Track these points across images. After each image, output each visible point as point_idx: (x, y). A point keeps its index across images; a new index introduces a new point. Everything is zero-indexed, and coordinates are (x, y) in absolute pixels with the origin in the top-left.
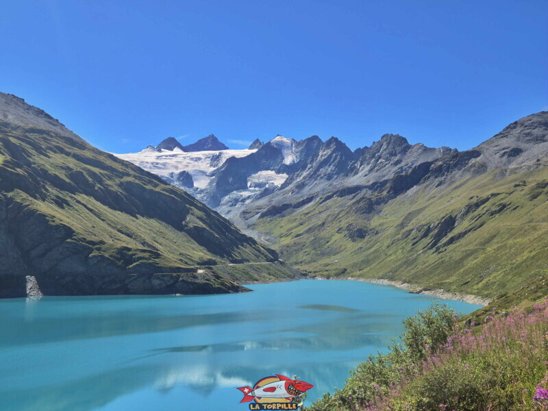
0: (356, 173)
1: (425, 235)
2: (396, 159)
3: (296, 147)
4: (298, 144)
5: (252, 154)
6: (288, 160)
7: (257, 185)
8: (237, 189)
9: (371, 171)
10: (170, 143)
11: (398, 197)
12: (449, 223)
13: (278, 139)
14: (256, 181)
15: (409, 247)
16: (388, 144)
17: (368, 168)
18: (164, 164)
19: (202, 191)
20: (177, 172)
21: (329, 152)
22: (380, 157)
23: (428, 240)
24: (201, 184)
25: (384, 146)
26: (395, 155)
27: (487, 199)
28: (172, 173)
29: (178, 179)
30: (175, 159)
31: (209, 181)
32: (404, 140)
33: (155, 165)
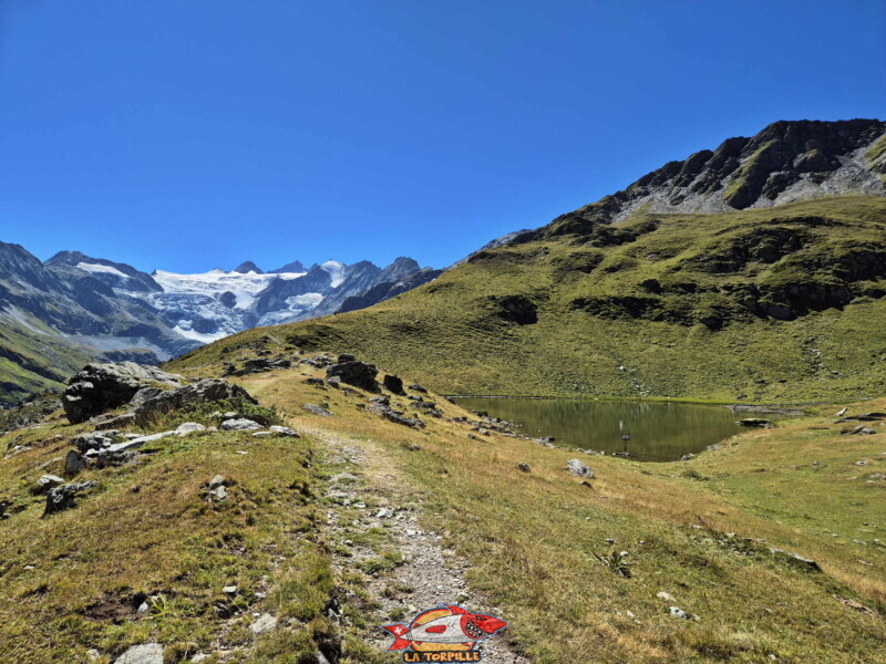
3: (346, 271)
4: (347, 268)
5: (301, 278)
6: (335, 284)
7: (300, 307)
8: (278, 310)
10: (247, 267)
13: (329, 263)
14: (301, 302)
16: (399, 267)
18: (222, 285)
19: (243, 312)
20: (222, 292)
21: (359, 274)
24: (244, 303)
28: (217, 294)
29: (222, 300)
30: (236, 281)
31: (252, 302)
33: (212, 286)
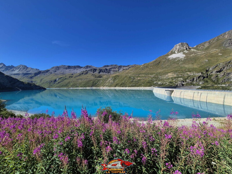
0: (15, 71)
1: (51, 82)
2: (25, 69)
9: (19, 71)
11: (37, 76)
12: (55, 81)
15: (49, 83)
17: (18, 70)
22: (21, 69)
23: (52, 83)
25: (21, 67)
26: (25, 68)
27: (62, 78)
32: (26, 66)
